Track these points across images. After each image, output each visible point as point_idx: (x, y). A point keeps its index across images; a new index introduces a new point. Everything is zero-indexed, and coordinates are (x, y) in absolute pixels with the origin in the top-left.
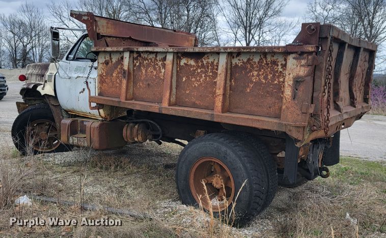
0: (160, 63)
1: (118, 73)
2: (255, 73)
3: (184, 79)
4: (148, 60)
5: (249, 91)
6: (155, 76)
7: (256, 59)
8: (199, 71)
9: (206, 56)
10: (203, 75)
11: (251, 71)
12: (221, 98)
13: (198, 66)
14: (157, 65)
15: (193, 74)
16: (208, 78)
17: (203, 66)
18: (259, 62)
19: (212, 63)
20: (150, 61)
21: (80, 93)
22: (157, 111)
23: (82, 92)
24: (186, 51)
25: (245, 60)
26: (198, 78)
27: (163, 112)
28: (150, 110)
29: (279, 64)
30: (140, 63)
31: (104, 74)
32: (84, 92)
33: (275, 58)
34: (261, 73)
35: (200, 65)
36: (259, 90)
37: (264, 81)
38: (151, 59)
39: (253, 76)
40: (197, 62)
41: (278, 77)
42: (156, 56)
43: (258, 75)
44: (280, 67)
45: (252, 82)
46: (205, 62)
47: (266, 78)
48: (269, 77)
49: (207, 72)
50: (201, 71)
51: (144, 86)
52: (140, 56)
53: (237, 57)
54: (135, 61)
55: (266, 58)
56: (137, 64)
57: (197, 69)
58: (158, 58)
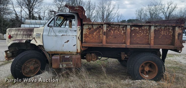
0: (121, 29)
1: (97, 33)
2: (163, 32)
3: (133, 34)
4: (115, 28)
5: (160, 37)
6: (119, 34)
7: (163, 28)
8: (140, 31)
9: (143, 26)
10: (142, 33)
11: (161, 31)
12: (153, 40)
13: (140, 30)
14: (120, 29)
15: (138, 33)
16: (144, 34)
17: (142, 30)
18: (164, 29)
19: (146, 29)
20: (116, 28)
21: (65, 43)
22: (125, 47)
23: (67, 42)
24: (138, 25)
25: (159, 28)
26: (140, 34)
27: (128, 47)
28: (121, 47)
29: (171, 29)
30: (110, 29)
31: (88, 34)
32: (68, 42)
33: (169, 27)
34: (165, 32)
35: (141, 29)
36: (164, 37)
37: (166, 34)
38: (117, 27)
39: (162, 33)
40: (139, 28)
41: (170, 33)
42: (119, 26)
43: (164, 33)
44: (171, 30)
45: (161, 35)
46: (143, 29)
47: (166, 33)
48: (167, 33)
49: (144, 32)
50: (141, 32)
51: (113, 38)
52: (110, 26)
53: (156, 27)
54: (107, 28)
55: (166, 27)
56: (108, 29)
57: (139, 31)
58: (120, 27)
